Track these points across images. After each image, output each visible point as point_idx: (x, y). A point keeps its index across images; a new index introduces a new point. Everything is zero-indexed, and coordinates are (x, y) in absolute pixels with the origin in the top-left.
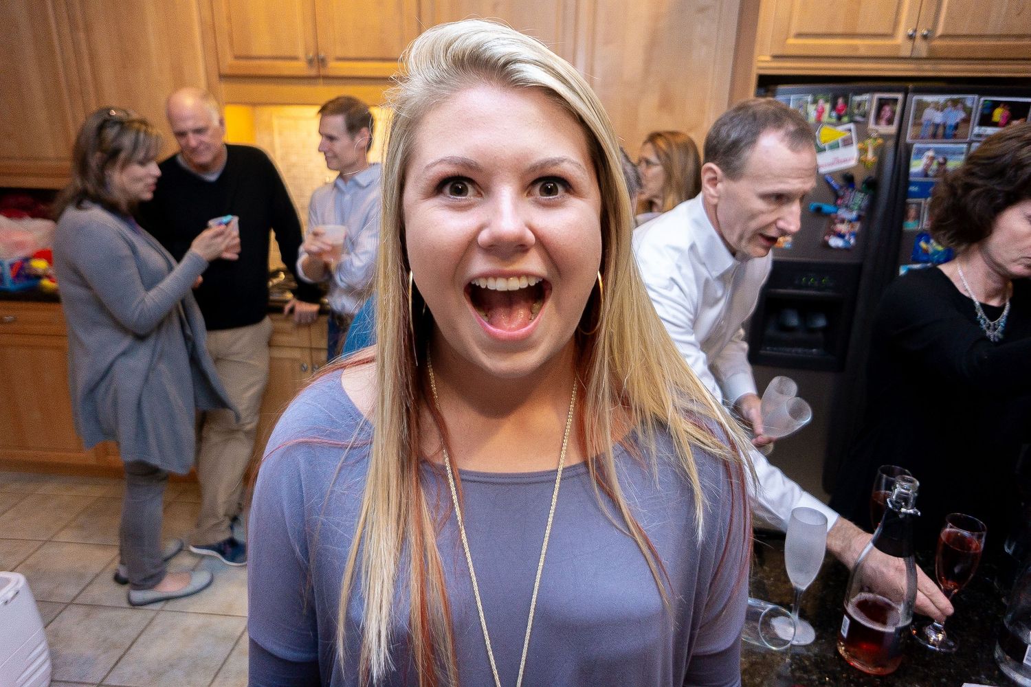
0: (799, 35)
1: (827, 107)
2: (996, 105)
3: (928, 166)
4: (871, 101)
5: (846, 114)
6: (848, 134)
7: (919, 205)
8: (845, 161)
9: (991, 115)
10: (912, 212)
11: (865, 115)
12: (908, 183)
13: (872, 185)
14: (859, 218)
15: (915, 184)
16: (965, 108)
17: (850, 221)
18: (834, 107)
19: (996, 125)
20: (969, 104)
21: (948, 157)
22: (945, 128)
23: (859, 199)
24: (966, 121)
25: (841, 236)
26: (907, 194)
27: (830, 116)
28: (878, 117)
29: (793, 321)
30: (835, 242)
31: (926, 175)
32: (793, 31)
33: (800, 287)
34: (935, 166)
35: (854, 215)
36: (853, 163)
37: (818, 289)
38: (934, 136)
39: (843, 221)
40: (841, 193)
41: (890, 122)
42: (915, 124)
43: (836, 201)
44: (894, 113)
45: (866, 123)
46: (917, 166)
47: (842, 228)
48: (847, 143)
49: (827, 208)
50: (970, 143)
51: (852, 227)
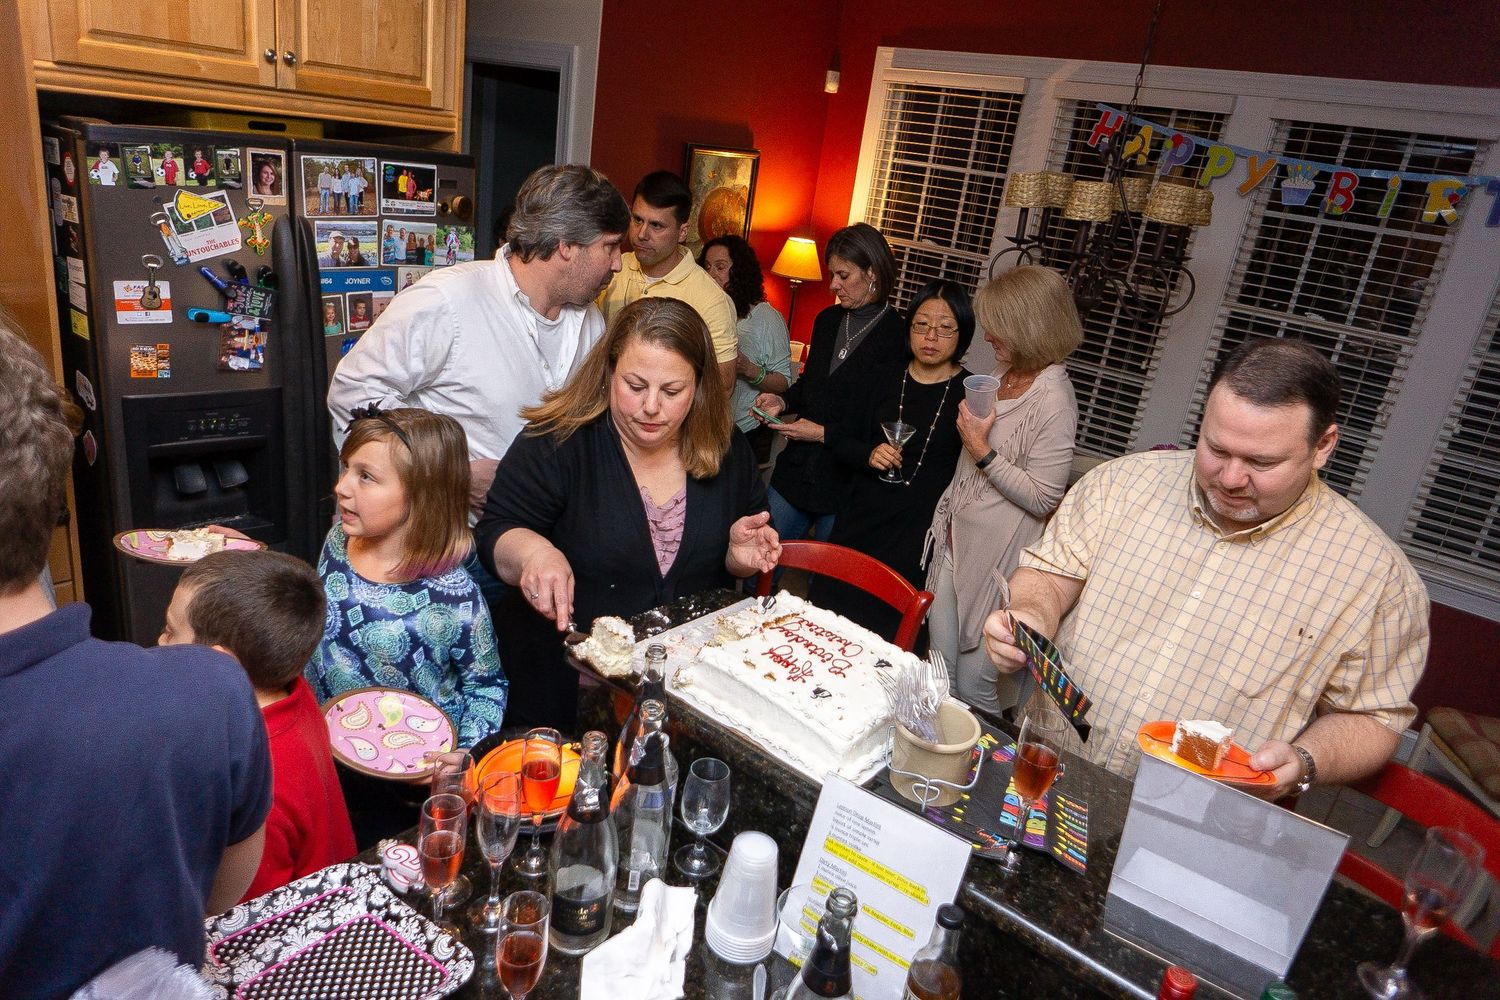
0: (95, 33)
1: (180, 162)
2: (399, 171)
3: (336, 251)
4: (243, 156)
5: (211, 176)
6: (221, 205)
7: (336, 301)
8: (226, 244)
9: (395, 185)
10: (330, 313)
11: (240, 177)
12: (318, 275)
13: (271, 279)
14: (263, 326)
15: (328, 274)
16: (365, 174)
17: (252, 332)
18: (189, 164)
19: (403, 196)
20: (369, 168)
21: (359, 237)
22: (347, 199)
23: (257, 300)
24: (370, 190)
25: (245, 354)
26: (320, 289)
27: (187, 178)
28: (258, 181)
29: (198, 481)
30: (236, 363)
31: (338, 263)
32: (85, 26)
33: (198, 434)
34: (345, 250)
35: (255, 323)
36: (238, 247)
37: (226, 433)
38: (337, 210)
39: (241, 332)
40: (232, 294)
41: (275, 189)
42: (309, 194)
43: (226, 305)
44: (278, 177)
45: (244, 189)
46: (324, 249)
47: (244, 342)
48: (221, 218)
49: (215, 316)
50: (380, 220)
51: (257, 340)
